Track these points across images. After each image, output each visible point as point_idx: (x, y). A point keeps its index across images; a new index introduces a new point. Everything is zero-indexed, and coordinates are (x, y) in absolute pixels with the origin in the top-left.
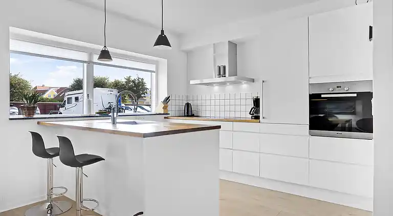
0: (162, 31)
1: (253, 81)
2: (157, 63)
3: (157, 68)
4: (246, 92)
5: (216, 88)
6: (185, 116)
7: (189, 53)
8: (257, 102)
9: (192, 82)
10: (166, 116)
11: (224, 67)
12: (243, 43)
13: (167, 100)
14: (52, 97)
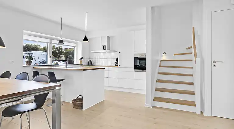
0: (86, 36)
1: (116, 51)
2: (77, 43)
4: (114, 56)
5: (102, 54)
6: (89, 65)
8: (117, 60)
9: (92, 52)
10: (81, 65)
11: (105, 46)
12: (113, 37)
13: (81, 59)
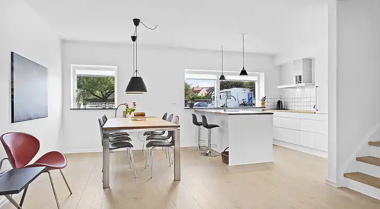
2: (258, 76)
3: (259, 79)
6: (277, 109)
7: (281, 67)
9: (278, 87)
10: (264, 109)
11: (300, 77)
13: (264, 99)
14: (204, 95)
